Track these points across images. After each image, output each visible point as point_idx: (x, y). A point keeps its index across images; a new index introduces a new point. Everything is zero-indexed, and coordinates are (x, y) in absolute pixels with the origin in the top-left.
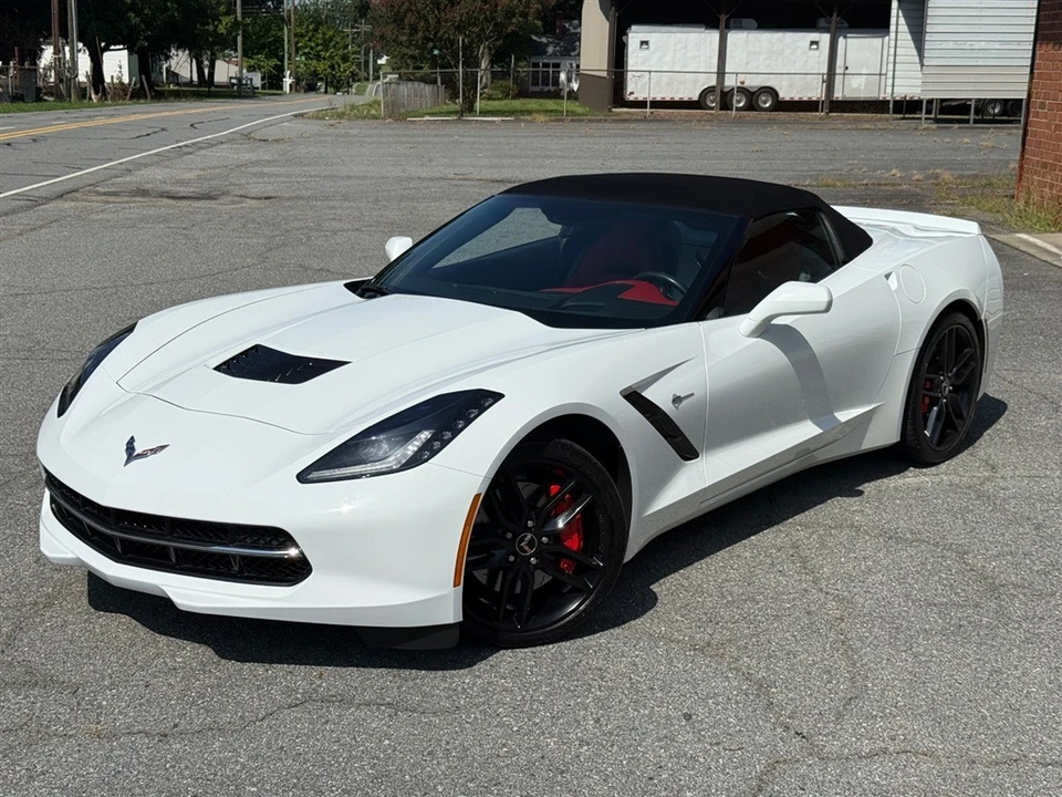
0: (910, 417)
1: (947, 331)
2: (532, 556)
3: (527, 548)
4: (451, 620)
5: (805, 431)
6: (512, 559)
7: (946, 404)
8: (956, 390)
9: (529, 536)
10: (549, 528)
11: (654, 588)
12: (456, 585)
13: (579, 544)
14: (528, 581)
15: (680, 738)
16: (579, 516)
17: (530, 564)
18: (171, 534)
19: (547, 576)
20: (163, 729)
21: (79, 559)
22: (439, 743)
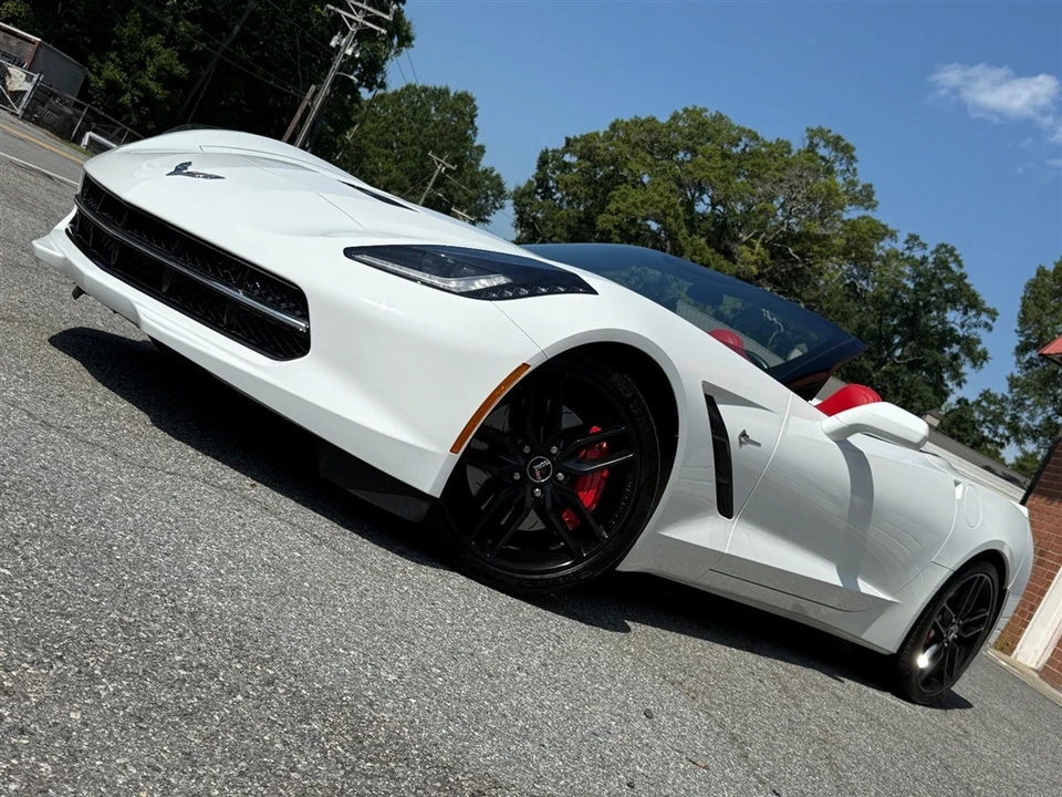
2: (540, 486)
3: (538, 474)
4: (427, 490)
6: (517, 476)
7: (945, 649)
9: (547, 462)
10: (571, 465)
11: (630, 623)
12: (454, 449)
13: (591, 505)
14: (520, 513)
15: (637, 725)
16: (605, 473)
17: (533, 494)
18: (178, 255)
19: (540, 522)
20: (51, 421)
21: (66, 259)
22: (357, 585)
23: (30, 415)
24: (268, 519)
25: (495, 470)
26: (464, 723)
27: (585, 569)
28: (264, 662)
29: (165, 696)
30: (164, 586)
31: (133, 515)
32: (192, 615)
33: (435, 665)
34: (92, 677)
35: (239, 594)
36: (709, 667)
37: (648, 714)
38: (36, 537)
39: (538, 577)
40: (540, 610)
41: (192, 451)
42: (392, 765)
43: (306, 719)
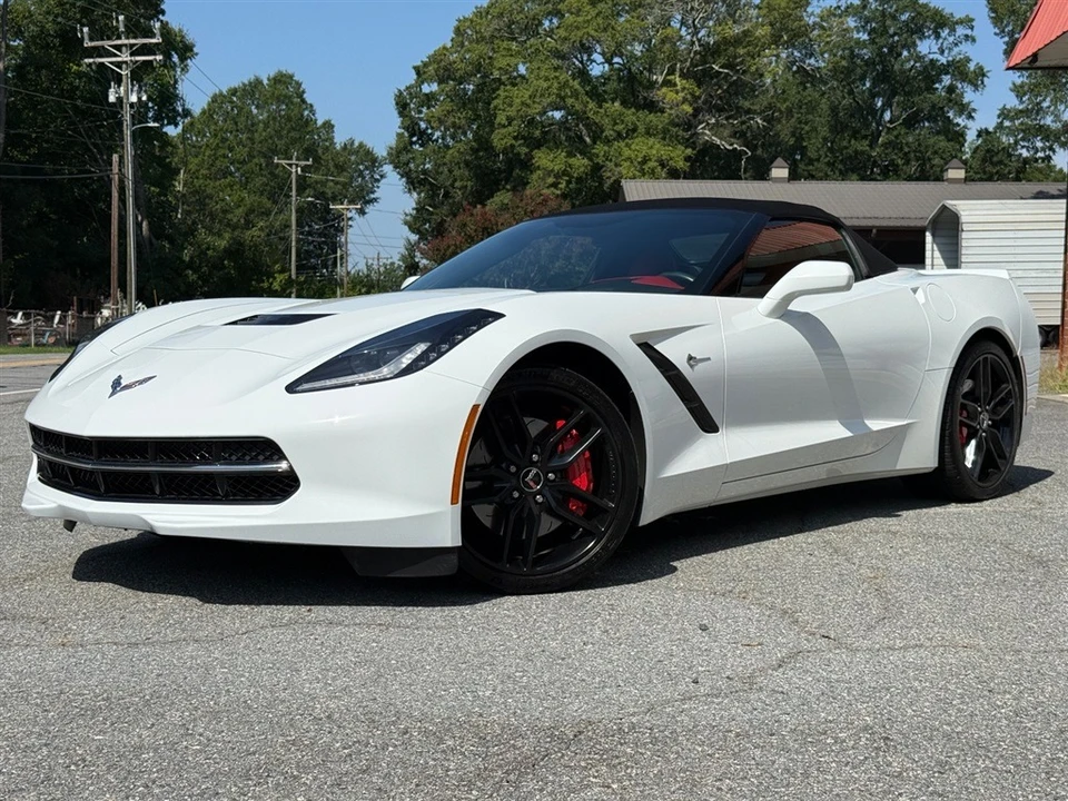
0: (947, 442)
1: (981, 358)
2: (539, 493)
3: (531, 484)
4: (448, 543)
5: (832, 431)
6: (516, 495)
7: (986, 438)
8: (995, 425)
9: (534, 471)
10: (555, 463)
11: (675, 564)
12: (454, 502)
13: (589, 485)
14: (533, 522)
15: (695, 640)
16: (587, 454)
17: (536, 502)
18: (154, 460)
19: (554, 520)
20: (133, 640)
21: (60, 506)
22: (432, 644)
23: (115, 644)
24: (338, 630)
25: (497, 499)
26: (554, 698)
27: (608, 541)
28: (394, 723)
29: (346, 767)
30: (298, 709)
31: (243, 676)
32: (329, 717)
33: (517, 671)
34: (295, 777)
35: (350, 691)
36: (757, 566)
37: (704, 628)
38: (195, 719)
39: (574, 566)
40: (589, 591)
41: (246, 608)
42: (512, 742)
43: (441, 741)
